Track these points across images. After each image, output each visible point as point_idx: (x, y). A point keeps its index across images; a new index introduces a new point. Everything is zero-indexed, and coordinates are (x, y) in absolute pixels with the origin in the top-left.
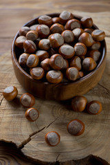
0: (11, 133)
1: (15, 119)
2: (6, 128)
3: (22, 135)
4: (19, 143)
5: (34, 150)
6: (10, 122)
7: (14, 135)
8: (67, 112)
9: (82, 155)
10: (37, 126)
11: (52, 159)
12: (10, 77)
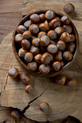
0: (16, 101)
1: (18, 91)
2: (13, 98)
3: (23, 103)
4: (22, 109)
5: (32, 114)
6: (15, 94)
7: (18, 103)
8: (53, 84)
9: (63, 116)
10: (33, 96)
11: (44, 120)
12: (11, 57)
